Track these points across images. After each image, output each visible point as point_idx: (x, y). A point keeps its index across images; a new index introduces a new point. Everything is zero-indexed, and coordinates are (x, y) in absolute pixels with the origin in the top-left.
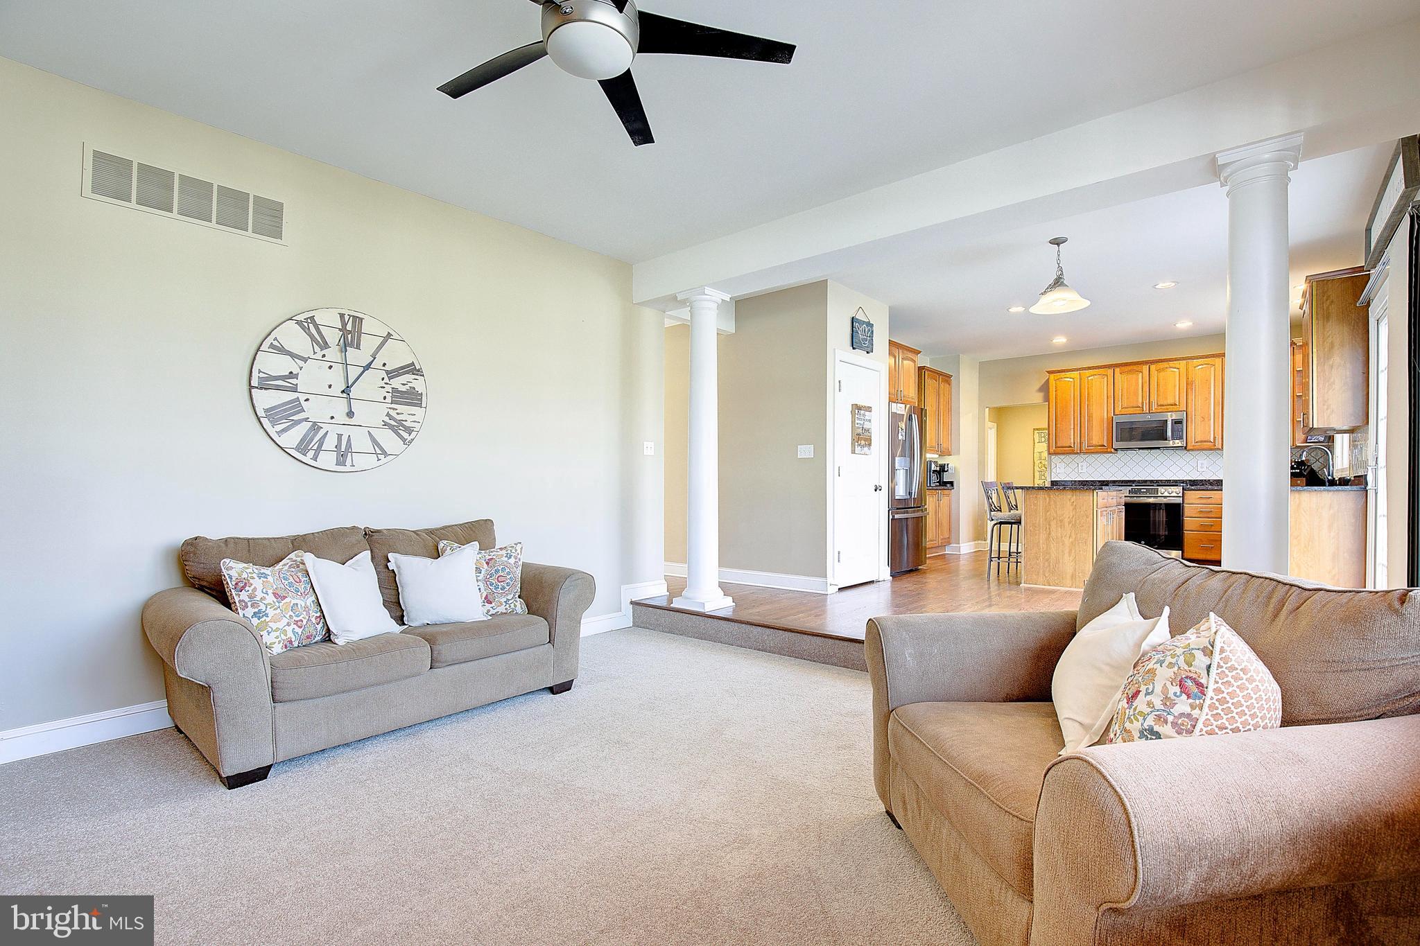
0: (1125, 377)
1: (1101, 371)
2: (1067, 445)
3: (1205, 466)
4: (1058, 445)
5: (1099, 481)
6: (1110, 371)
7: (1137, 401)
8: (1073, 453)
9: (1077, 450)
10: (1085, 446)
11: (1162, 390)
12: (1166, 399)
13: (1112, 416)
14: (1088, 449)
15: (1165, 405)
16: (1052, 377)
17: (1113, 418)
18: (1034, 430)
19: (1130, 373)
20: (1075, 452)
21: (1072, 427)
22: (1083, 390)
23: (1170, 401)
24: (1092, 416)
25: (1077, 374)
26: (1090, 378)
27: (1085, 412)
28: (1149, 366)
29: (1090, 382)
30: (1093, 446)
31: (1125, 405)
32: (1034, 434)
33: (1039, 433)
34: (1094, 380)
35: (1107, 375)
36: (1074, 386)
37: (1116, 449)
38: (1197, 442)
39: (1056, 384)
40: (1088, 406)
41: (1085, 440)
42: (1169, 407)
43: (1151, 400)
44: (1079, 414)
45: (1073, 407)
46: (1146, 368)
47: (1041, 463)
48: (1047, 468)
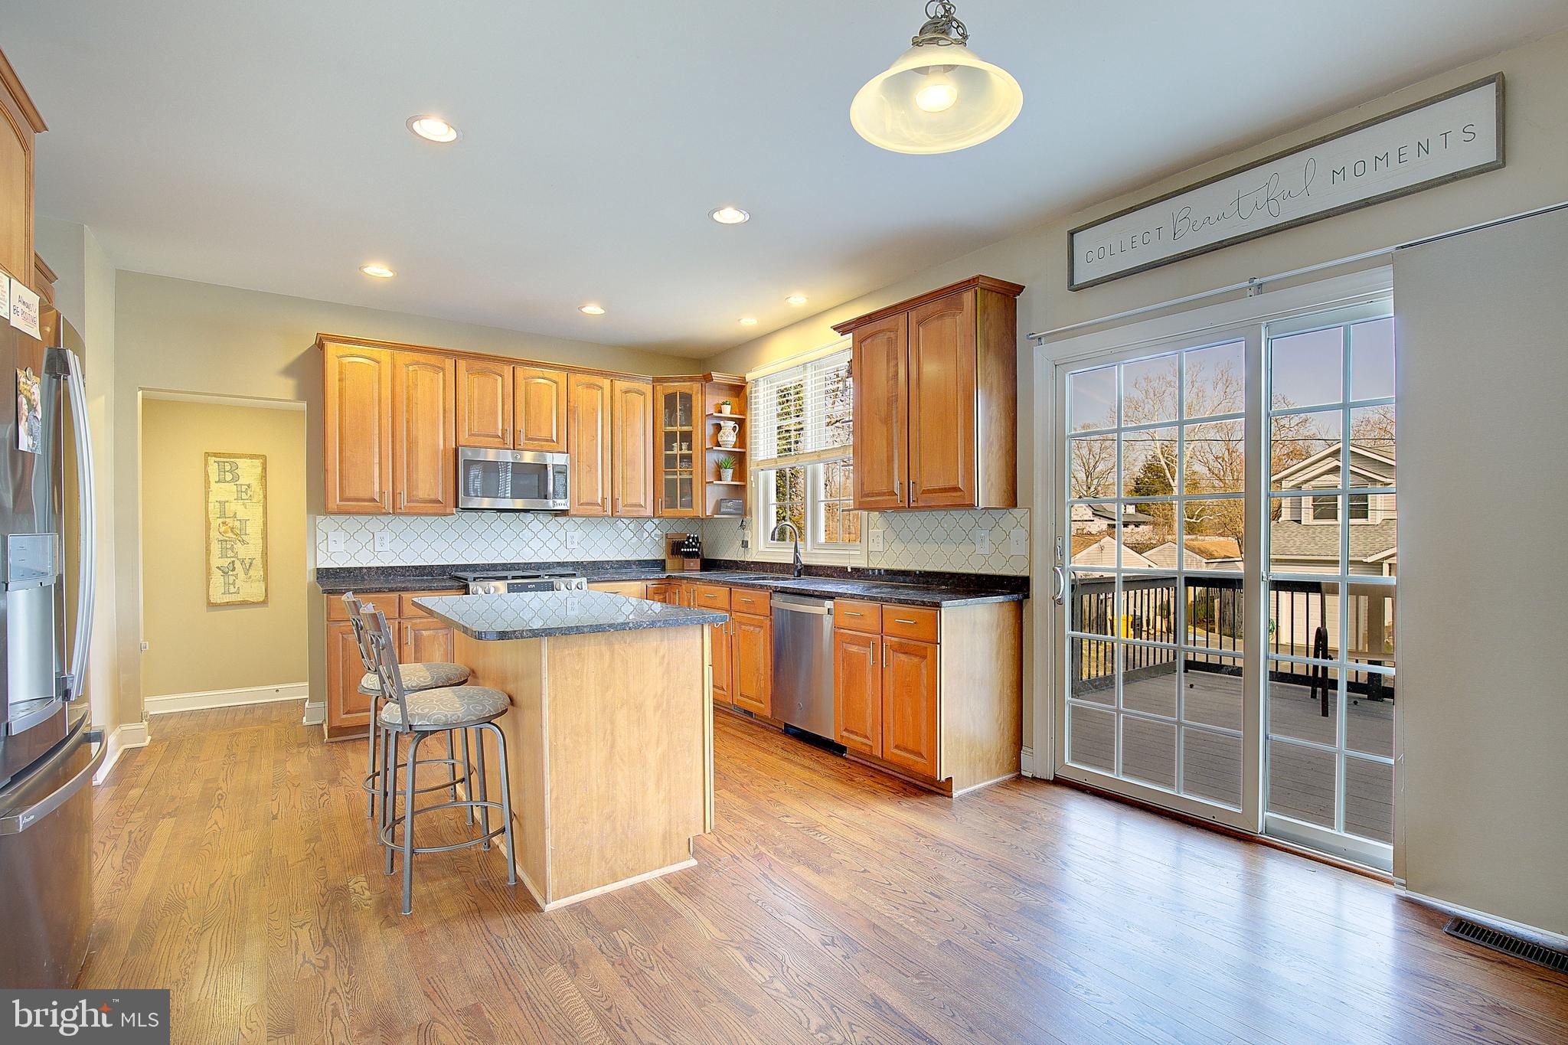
0: (476, 379)
1: (433, 359)
2: (367, 496)
3: (576, 540)
4: (350, 493)
5: (416, 568)
6: (449, 364)
7: (498, 429)
8: (379, 513)
9: (388, 508)
10: (403, 501)
11: (533, 413)
12: (540, 429)
13: (454, 447)
14: (410, 508)
15: (539, 440)
16: (331, 349)
17: (456, 450)
18: (207, 454)
19: (482, 372)
20: (384, 511)
21: (377, 460)
22: (398, 389)
23: (544, 434)
24: (417, 443)
25: (384, 355)
26: (411, 368)
27: (402, 433)
28: (514, 368)
29: (410, 374)
30: (418, 501)
31: (475, 430)
32: (206, 464)
33: (218, 462)
34: (419, 372)
35: (443, 369)
36: (380, 378)
37: (462, 509)
38: (582, 504)
39: (341, 365)
40: (408, 422)
41: (402, 488)
42: (543, 443)
43: (518, 428)
44: (390, 436)
45: (377, 420)
46: (507, 370)
47: (224, 523)
48: (240, 535)
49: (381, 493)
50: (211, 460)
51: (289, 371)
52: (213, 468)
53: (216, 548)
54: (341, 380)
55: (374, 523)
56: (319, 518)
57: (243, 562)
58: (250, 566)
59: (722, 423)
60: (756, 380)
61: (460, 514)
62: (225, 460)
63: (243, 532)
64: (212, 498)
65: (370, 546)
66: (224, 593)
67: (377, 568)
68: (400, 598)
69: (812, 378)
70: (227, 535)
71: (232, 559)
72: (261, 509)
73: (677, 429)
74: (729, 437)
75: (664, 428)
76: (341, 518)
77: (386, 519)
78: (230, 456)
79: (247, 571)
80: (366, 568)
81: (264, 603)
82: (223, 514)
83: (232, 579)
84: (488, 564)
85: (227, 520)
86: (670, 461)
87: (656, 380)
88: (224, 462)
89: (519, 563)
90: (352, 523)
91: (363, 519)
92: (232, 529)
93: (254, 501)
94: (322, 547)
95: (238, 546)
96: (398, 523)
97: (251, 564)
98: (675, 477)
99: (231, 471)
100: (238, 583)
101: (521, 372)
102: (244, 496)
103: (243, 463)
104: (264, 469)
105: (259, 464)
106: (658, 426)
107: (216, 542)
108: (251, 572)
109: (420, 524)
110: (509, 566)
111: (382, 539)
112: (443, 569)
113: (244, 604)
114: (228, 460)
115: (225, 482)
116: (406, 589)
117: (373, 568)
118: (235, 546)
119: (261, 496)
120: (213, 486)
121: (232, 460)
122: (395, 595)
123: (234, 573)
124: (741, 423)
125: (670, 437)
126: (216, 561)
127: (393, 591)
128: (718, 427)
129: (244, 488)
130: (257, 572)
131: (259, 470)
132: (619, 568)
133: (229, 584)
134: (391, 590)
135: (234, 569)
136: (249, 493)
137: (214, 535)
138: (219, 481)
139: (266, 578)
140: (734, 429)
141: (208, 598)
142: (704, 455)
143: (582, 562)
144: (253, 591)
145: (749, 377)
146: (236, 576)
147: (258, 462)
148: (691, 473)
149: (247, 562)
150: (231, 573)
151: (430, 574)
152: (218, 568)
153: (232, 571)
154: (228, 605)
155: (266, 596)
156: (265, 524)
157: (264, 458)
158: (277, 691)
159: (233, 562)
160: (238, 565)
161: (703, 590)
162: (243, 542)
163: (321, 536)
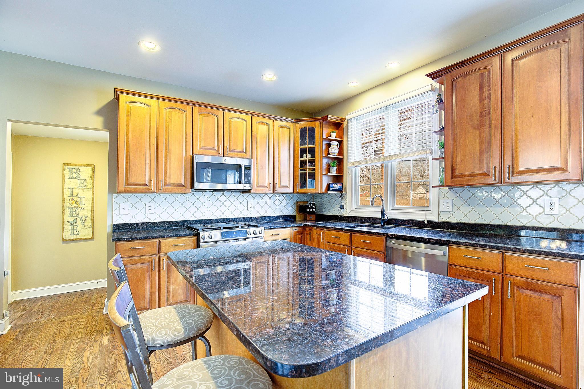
0: (203, 117)
1: (180, 105)
2: (142, 182)
3: (252, 206)
4: (131, 181)
5: (169, 222)
6: (189, 108)
7: (214, 145)
8: (147, 192)
9: (154, 189)
10: (162, 185)
11: (234, 137)
12: (236, 146)
13: (191, 155)
14: (166, 189)
15: (236, 152)
16: (123, 97)
17: (193, 158)
18: (64, 164)
19: (207, 114)
20: (151, 191)
21: (147, 162)
22: (160, 121)
23: (240, 149)
24: (171, 153)
25: (153, 102)
26: (168, 110)
27: (162, 146)
28: (224, 112)
29: (168, 113)
30: (170, 185)
31: (203, 146)
32: (63, 169)
33: (69, 168)
34: (172, 112)
35: (185, 111)
36: (150, 115)
37: (195, 189)
38: (258, 187)
39: (128, 107)
40: (166, 141)
41: (162, 178)
42: (238, 153)
43: (226, 145)
44: (156, 148)
45: (148, 139)
46: (220, 113)
47: (72, 199)
48: (80, 205)
49: (150, 181)
50: (66, 167)
51: (99, 112)
52: (67, 171)
53: (67, 212)
54: (128, 116)
55: (146, 198)
56: (115, 196)
57: (81, 218)
58: (85, 221)
59: (331, 143)
60: (351, 119)
61: (193, 192)
62: (73, 167)
63: (82, 204)
64: (66, 186)
65: (143, 211)
66: (71, 235)
67: (147, 223)
68: (159, 242)
69: (391, 114)
70: (73, 205)
71: (76, 217)
72: (91, 192)
73: (307, 146)
74: (334, 150)
75: (299, 146)
76: (127, 196)
77: (153, 196)
78: (76, 165)
79: (83, 223)
80: (141, 223)
81: (92, 239)
82: (71, 195)
83: (75, 227)
84: (208, 220)
85: (73, 197)
86: (303, 163)
87: (295, 121)
88: (73, 168)
89: (223, 219)
90: (133, 198)
91: (140, 196)
92: (76, 202)
93: (88, 187)
94: (116, 212)
95: (79, 210)
96: (159, 198)
97: (85, 219)
98: (305, 172)
99: (76, 173)
100: (78, 229)
101: (228, 114)
102: (83, 185)
103: (81, 168)
104: (93, 172)
105: (91, 169)
106: (296, 145)
107: (68, 209)
108: (85, 224)
109: (171, 198)
110: (218, 220)
111: (150, 207)
112: (184, 223)
113: (81, 240)
114: (75, 167)
115: (73, 178)
116: (163, 237)
117: (145, 223)
118: (77, 211)
119: (91, 186)
120: (67, 180)
121: (77, 167)
122: (156, 241)
123: (77, 224)
124: (340, 142)
125: (303, 151)
126: (67, 218)
127: (155, 238)
128: (329, 145)
129: (82, 181)
130: (88, 223)
131: (90, 172)
132: (274, 220)
133: (74, 230)
134: (154, 238)
135: (76, 222)
136: (85, 184)
137: (67, 205)
138: (70, 178)
139: (93, 227)
140: (337, 145)
141: (63, 237)
142: (321, 160)
143: (256, 217)
144: (86, 233)
145: (347, 118)
146: (78, 226)
147: (90, 169)
148: (314, 170)
149: (83, 218)
150: (75, 224)
151: (176, 225)
152: (68, 222)
153: (75, 223)
154: (73, 240)
155: (93, 235)
156: (93, 199)
157: (93, 166)
158: (97, 283)
159: (76, 219)
160: (78, 220)
161: (329, 233)
162: (82, 209)
163: (115, 206)
